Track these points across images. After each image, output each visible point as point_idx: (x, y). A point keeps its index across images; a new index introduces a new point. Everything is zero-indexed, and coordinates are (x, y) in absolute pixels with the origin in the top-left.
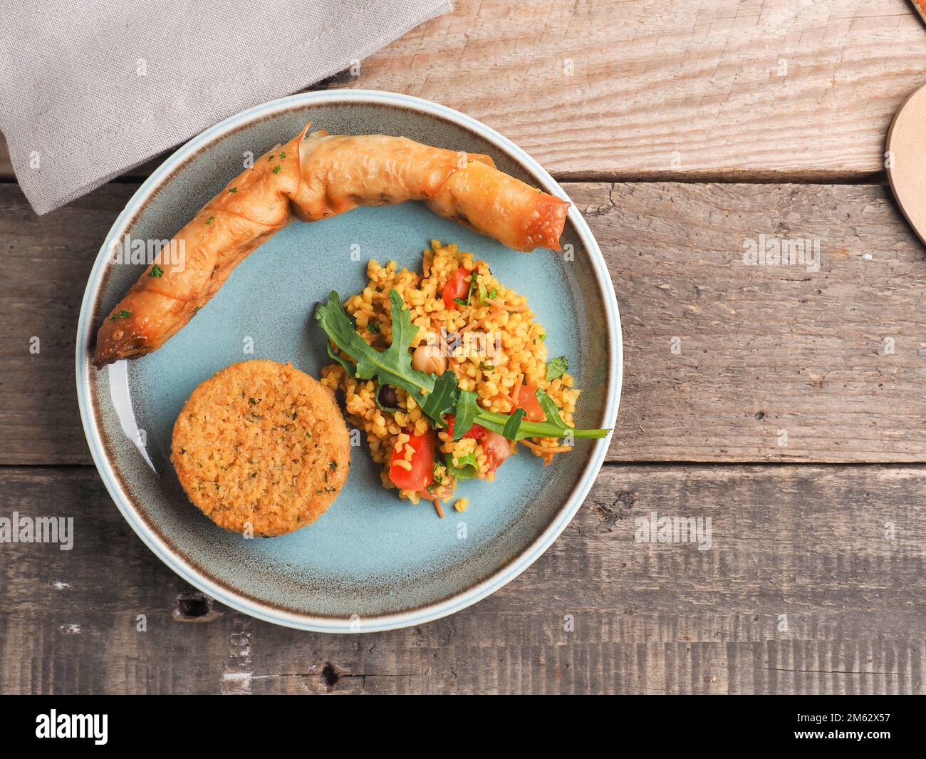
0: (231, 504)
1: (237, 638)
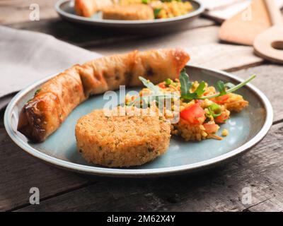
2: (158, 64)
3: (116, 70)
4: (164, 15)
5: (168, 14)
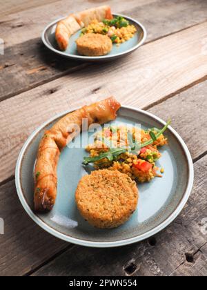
0: (115, 210)
1: (152, 267)
4: (119, 41)
5: (120, 39)
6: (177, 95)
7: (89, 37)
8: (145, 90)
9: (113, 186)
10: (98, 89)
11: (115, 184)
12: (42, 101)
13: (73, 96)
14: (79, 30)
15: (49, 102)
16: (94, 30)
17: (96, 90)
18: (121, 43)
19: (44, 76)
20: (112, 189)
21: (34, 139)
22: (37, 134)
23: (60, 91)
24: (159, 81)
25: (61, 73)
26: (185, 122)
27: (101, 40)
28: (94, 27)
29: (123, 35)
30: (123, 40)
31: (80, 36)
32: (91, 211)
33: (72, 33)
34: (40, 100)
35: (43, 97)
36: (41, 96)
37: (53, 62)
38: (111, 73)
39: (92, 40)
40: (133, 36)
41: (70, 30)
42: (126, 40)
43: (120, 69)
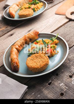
0: (41, 64)
1: (57, 82)
2: (32, 37)
3: (23, 43)
4: (36, 10)
5: (37, 9)
6: (63, 26)
7: (23, 11)
8: (50, 27)
9: (39, 58)
10: (30, 30)
11: (40, 57)
12: (8, 39)
13: (20, 35)
14: (19, 9)
15: (11, 39)
16: (25, 8)
17: (30, 31)
18: (38, 10)
19: (7, 30)
20: (39, 59)
21: (8, 50)
22: (9, 49)
23: (15, 34)
24: (55, 22)
25: (14, 27)
26: (67, 35)
27: (29, 11)
28: (25, 7)
29: (38, 7)
30: (38, 9)
31: (20, 11)
32: (32, 66)
33: (16, 11)
34: (7, 39)
35: (8, 38)
36: (7, 37)
37: (10, 24)
38: (35, 23)
39: (24, 12)
40: (42, 7)
41: (15, 9)
42: (39, 9)
43: (39, 21)
